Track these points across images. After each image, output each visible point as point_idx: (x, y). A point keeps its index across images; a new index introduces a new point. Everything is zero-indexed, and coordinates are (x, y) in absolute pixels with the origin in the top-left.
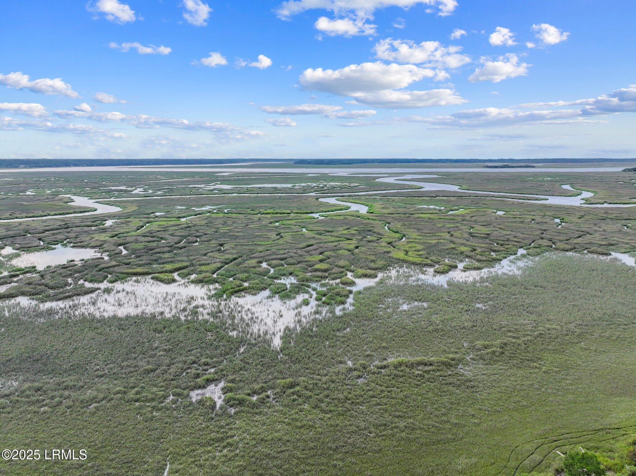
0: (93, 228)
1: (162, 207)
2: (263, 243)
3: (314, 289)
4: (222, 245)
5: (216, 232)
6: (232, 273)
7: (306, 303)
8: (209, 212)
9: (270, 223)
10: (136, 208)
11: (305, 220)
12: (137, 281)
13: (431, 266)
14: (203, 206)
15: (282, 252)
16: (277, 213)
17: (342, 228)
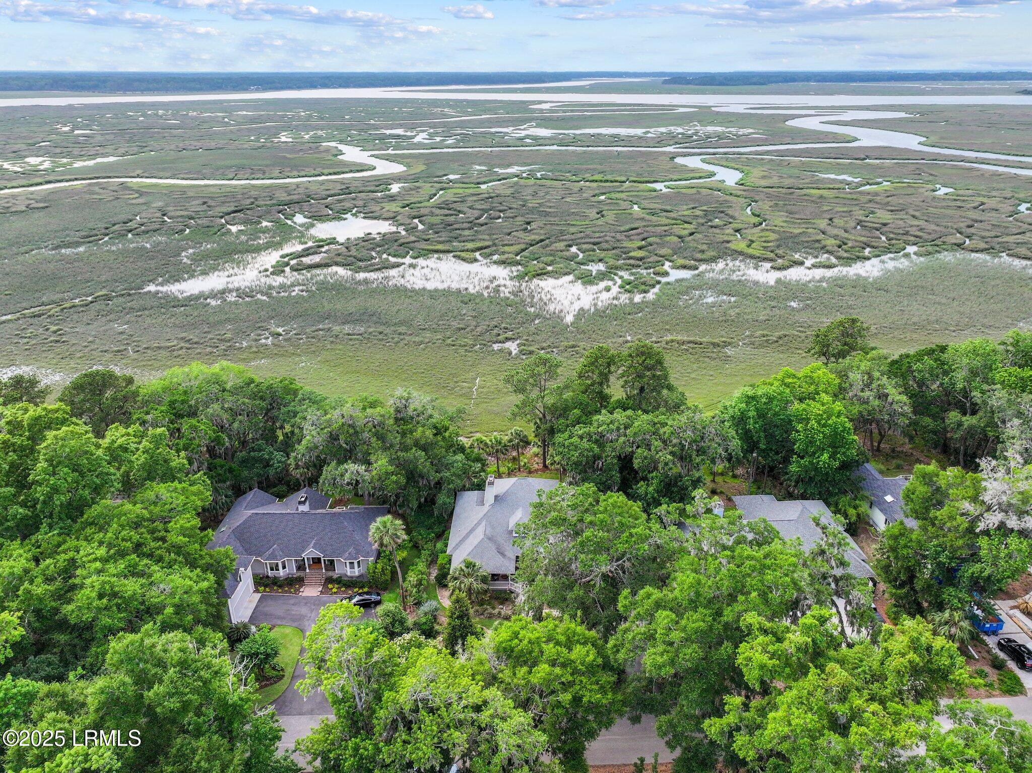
0: (379, 194)
1: (455, 166)
2: (578, 223)
3: (621, 277)
4: (528, 223)
5: (524, 206)
6: (537, 256)
7: (608, 289)
8: (517, 176)
9: (594, 196)
10: (423, 167)
11: (641, 193)
12: (439, 259)
13: (771, 260)
14: (509, 166)
15: (597, 235)
16: (607, 181)
17: (685, 207)
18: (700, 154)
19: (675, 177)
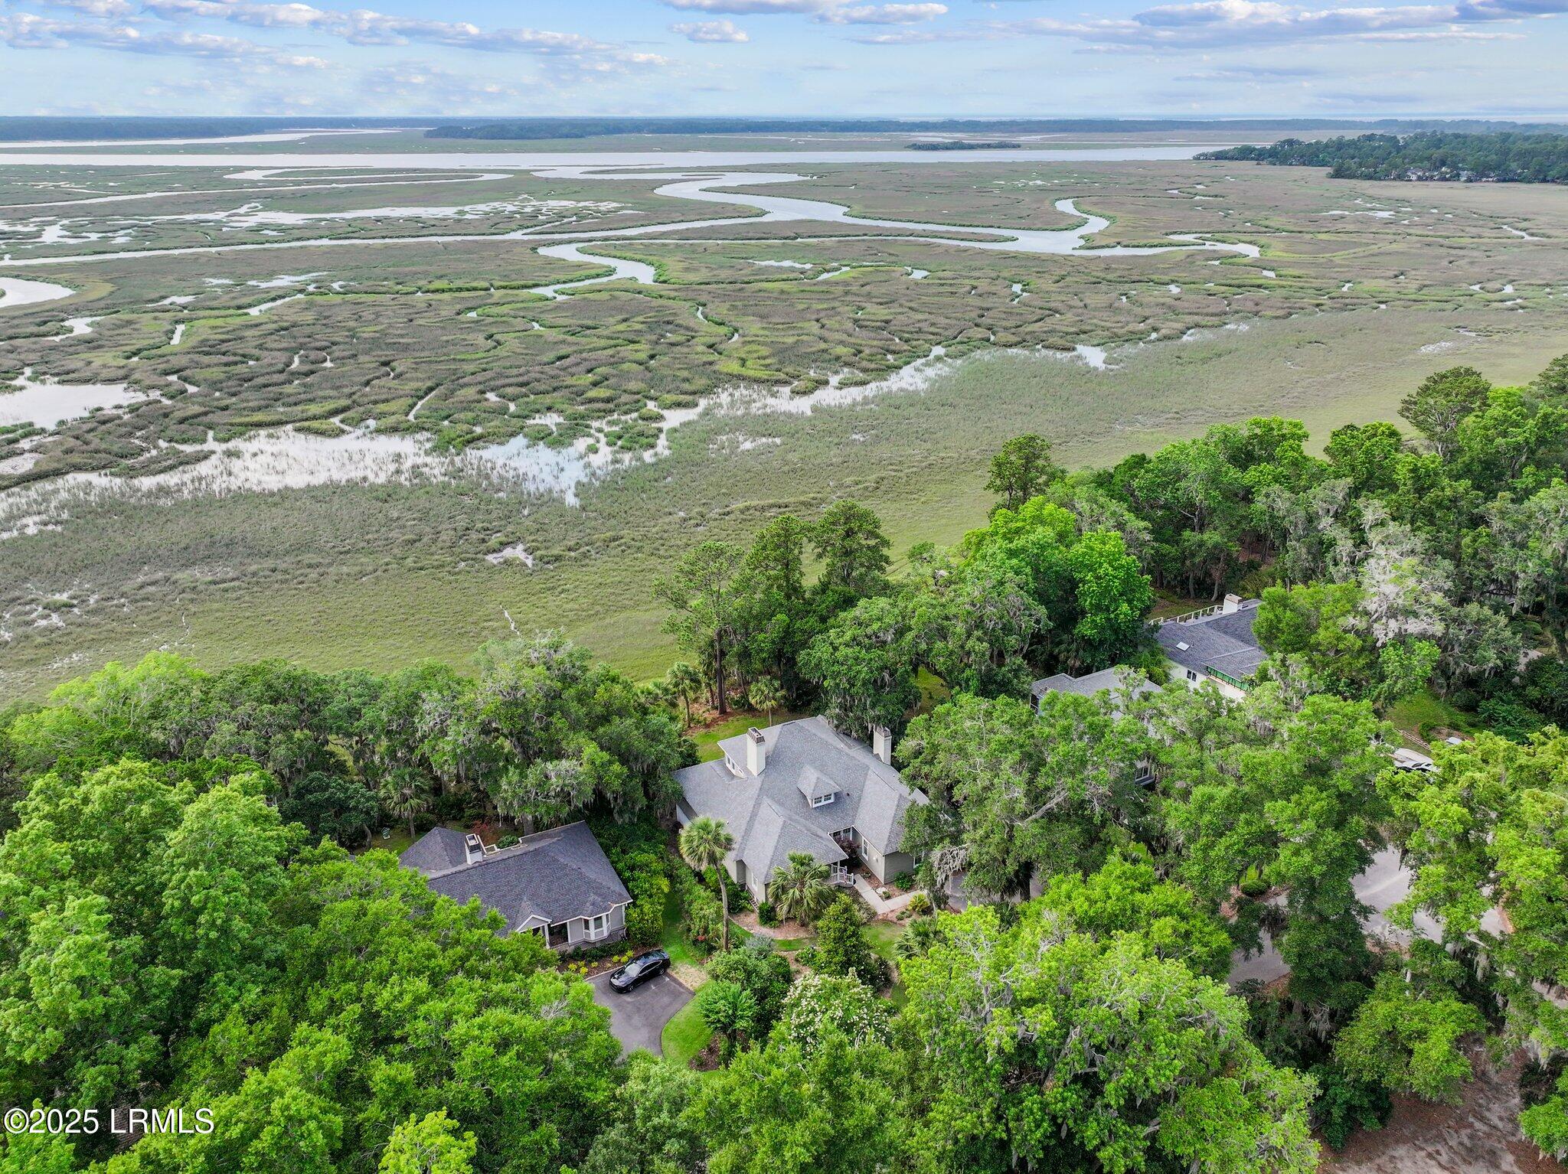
0: (57, 339)
1: (167, 281)
2: (468, 357)
3: (600, 430)
4: (386, 364)
5: (354, 337)
6: (444, 414)
7: (593, 450)
8: (301, 291)
9: (458, 314)
10: (108, 288)
11: (530, 304)
12: (270, 436)
13: (786, 383)
14: (271, 275)
15: (515, 371)
16: (460, 290)
17: (612, 320)
18: (570, 242)
19: (563, 278)
